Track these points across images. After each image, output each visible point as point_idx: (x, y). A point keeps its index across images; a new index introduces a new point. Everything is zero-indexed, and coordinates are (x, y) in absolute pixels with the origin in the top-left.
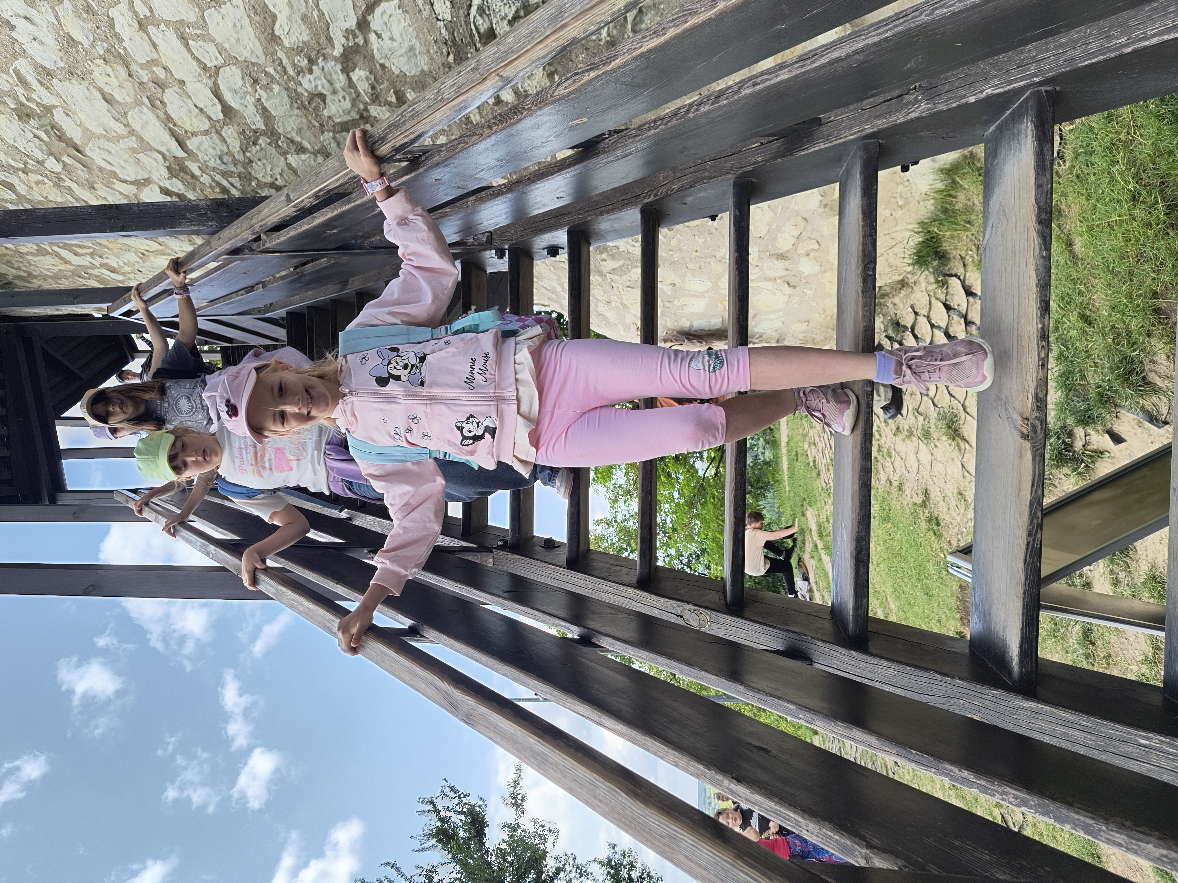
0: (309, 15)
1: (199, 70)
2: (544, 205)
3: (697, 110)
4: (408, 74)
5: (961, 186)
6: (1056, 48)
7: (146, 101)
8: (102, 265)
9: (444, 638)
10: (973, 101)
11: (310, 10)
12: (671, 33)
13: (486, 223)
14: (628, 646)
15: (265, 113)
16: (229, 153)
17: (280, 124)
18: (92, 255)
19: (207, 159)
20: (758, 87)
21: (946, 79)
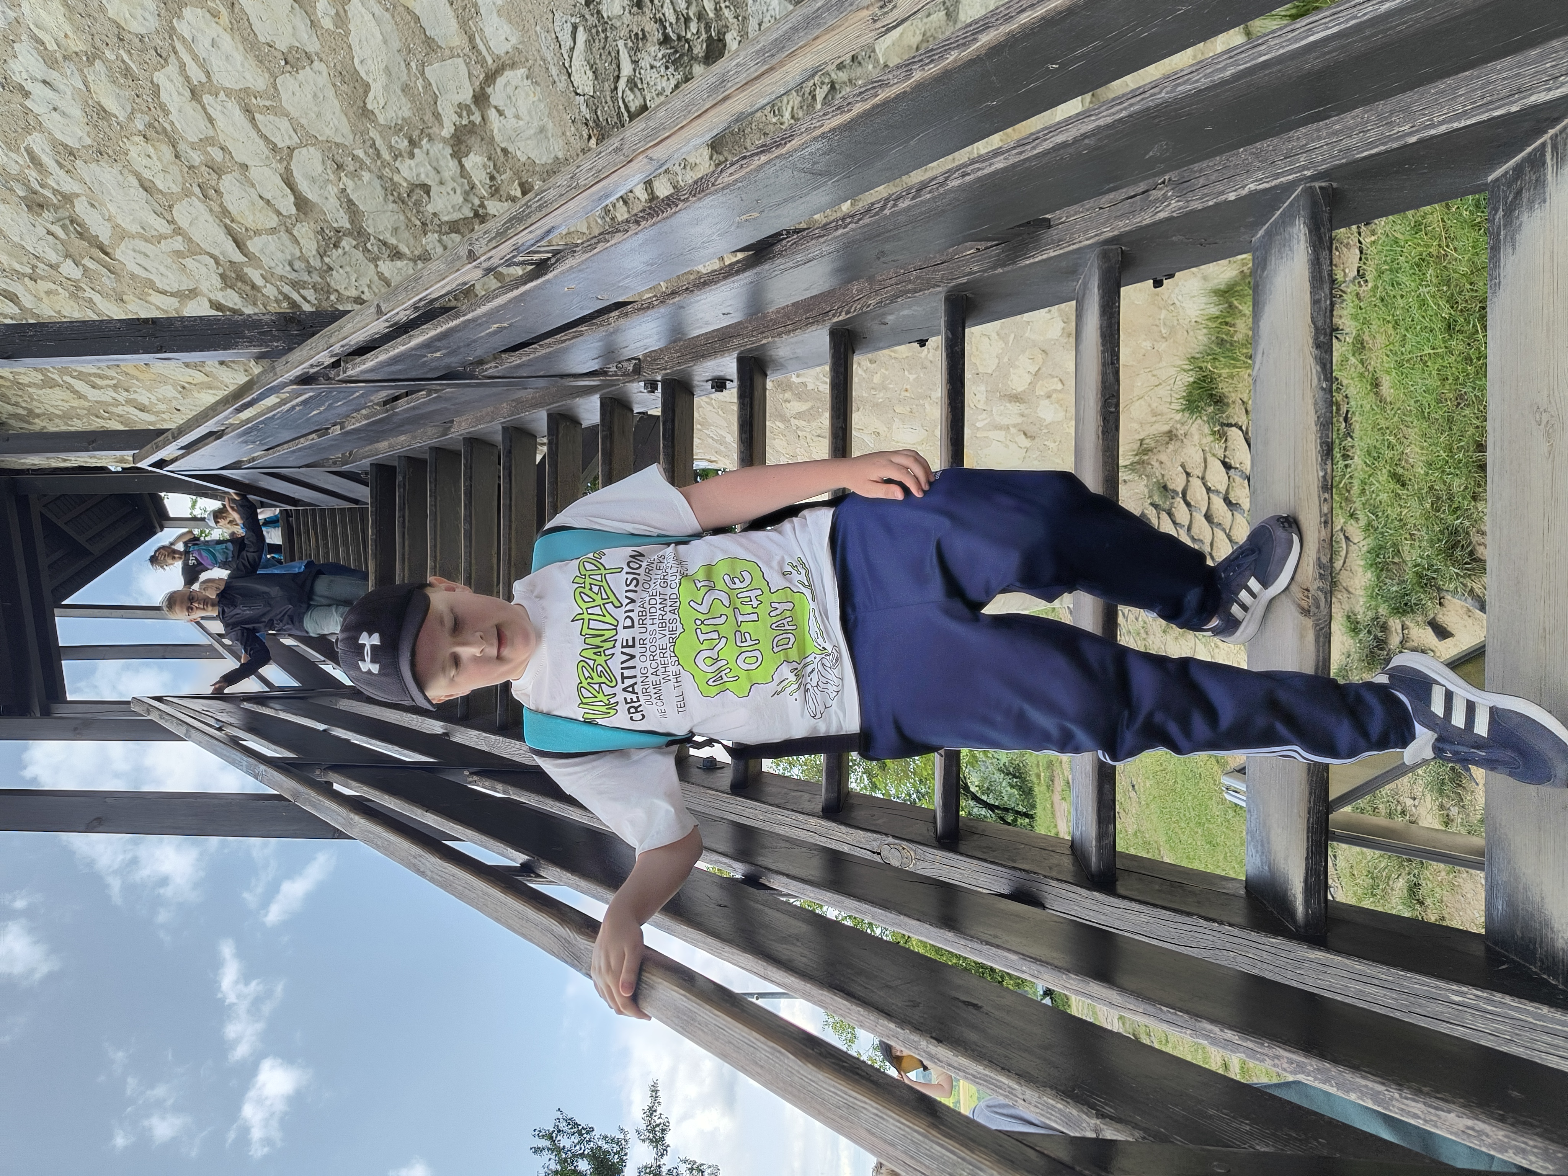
0: (412, 85)
1: (267, 152)
2: (707, 323)
3: (895, 205)
4: (537, 162)
5: (1240, 312)
6: (1329, 135)
7: (197, 190)
8: (129, 402)
9: (567, 876)
10: (1233, 198)
11: (413, 79)
12: (859, 108)
13: (632, 346)
14: (807, 887)
15: (351, 207)
16: (302, 258)
17: (370, 222)
18: (115, 387)
19: (272, 264)
20: (967, 178)
21: (1201, 171)
